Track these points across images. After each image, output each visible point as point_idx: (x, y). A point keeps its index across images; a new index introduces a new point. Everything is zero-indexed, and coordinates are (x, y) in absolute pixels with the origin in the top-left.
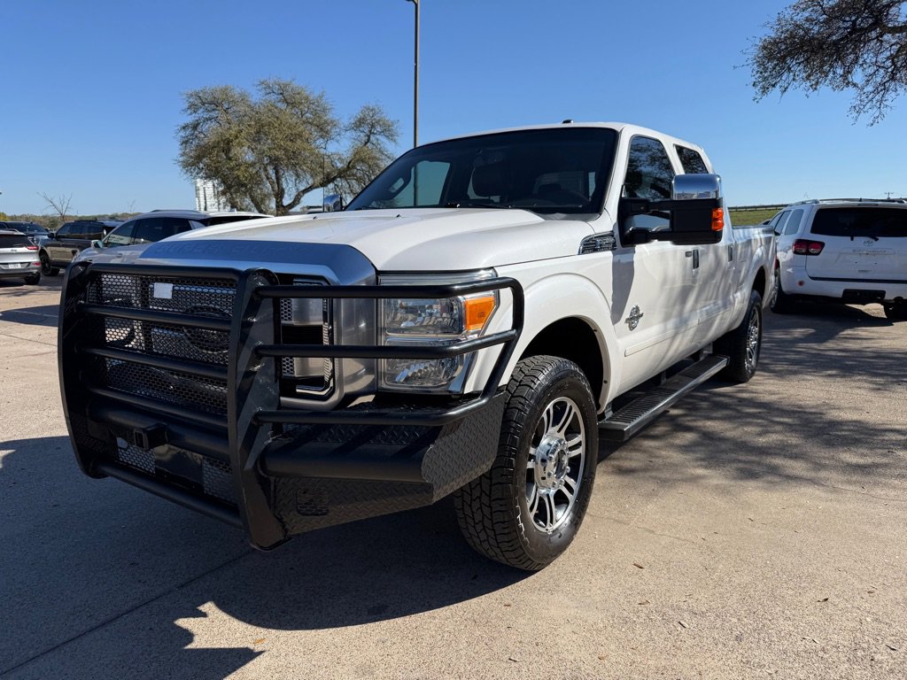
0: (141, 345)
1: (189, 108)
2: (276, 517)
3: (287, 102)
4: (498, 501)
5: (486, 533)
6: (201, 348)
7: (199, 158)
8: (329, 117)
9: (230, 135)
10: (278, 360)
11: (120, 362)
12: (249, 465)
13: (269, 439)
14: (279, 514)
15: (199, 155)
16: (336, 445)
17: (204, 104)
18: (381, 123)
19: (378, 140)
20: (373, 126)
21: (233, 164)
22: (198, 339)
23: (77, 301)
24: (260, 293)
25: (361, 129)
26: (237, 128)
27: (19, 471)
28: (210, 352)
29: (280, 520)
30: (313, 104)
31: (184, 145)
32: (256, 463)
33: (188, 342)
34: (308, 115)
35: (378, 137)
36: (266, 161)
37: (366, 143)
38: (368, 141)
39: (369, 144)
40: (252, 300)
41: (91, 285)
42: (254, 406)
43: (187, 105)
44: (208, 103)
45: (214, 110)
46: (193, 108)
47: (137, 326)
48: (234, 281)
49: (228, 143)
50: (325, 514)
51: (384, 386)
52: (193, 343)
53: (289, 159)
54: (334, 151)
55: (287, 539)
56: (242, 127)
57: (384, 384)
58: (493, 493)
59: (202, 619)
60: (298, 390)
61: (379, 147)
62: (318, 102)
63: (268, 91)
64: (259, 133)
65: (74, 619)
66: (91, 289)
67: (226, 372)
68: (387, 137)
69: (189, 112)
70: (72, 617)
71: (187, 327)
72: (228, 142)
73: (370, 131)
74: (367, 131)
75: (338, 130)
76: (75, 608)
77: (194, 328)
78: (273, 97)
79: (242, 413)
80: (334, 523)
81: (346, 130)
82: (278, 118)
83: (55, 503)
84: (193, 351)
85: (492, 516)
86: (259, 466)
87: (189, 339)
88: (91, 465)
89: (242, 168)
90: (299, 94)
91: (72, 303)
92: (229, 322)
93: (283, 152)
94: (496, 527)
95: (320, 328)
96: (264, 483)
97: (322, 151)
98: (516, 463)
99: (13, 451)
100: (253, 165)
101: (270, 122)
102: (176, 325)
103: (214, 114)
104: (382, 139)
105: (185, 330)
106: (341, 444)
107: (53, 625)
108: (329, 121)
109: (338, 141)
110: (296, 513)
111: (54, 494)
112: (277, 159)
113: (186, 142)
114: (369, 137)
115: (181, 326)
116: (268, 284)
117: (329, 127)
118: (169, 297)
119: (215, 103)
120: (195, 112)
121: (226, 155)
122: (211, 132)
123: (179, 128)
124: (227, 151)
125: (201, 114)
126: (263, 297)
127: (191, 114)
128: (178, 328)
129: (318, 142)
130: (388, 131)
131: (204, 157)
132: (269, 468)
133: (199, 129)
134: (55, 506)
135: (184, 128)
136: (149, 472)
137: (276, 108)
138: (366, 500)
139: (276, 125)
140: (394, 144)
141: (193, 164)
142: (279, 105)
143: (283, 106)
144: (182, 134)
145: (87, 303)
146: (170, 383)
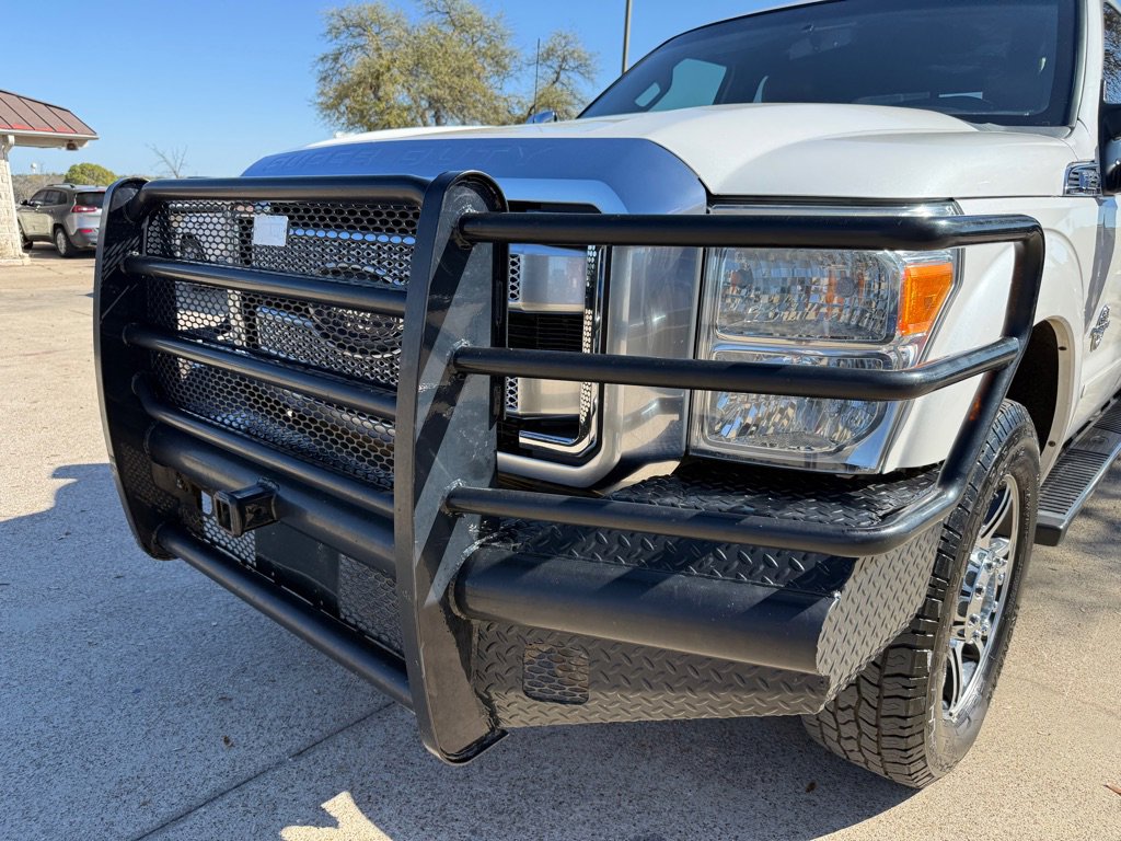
0: (239, 338)
1: (330, 32)
2: (481, 697)
3: (454, 25)
4: (900, 679)
5: (859, 727)
6: (342, 346)
7: (341, 97)
8: (507, 46)
9: (381, 66)
10: (498, 382)
11: (198, 365)
12: (433, 596)
13: (472, 543)
14: (486, 692)
15: (340, 95)
16: (615, 572)
17: (348, 27)
18: (576, 55)
19: (569, 78)
20: (564, 59)
21: (383, 105)
22: (334, 330)
23: (125, 251)
24: (468, 228)
25: (549, 63)
26: (389, 57)
27: (77, 514)
28: (358, 356)
29: (488, 702)
30: (488, 27)
31: (322, 82)
32: (446, 593)
33: (316, 333)
34: (481, 44)
35: (571, 74)
36: (424, 104)
37: (554, 82)
38: (557, 79)
39: (557, 84)
40: (451, 243)
41: (150, 224)
42: (448, 477)
43: (326, 29)
44: (353, 26)
45: (360, 35)
46: (335, 32)
47: (234, 302)
48: (411, 204)
49: (378, 78)
50: (580, 703)
51: (703, 445)
52: (325, 336)
53: (454, 101)
54: (512, 92)
55: (496, 735)
56: (395, 55)
57: (701, 441)
58: (889, 661)
59: (331, 829)
60: (522, 440)
61: (570, 88)
62: (494, 26)
63: (430, 9)
64: (418, 66)
65: (117, 809)
66: (151, 229)
67: (393, 400)
68: (582, 74)
69: (329, 37)
70: (114, 803)
71: (316, 303)
72: (378, 76)
73: (560, 67)
74: (556, 66)
75: (518, 64)
76: (121, 782)
77: (330, 304)
78: (437, 17)
79: (424, 492)
80: (595, 719)
81: (529, 65)
82: (442, 45)
83: (119, 573)
84: (325, 352)
85: (880, 703)
86: (452, 598)
87: (318, 327)
88: (154, 537)
89: (395, 112)
90: (470, 13)
91: (117, 254)
92: (401, 295)
93: (448, 91)
94: (883, 722)
95: (579, 317)
96: (460, 629)
97: (496, 92)
98: (943, 607)
99: (74, 480)
100: (409, 109)
101: (431, 51)
102: (293, 299)
103: (361, 41)
104: (576, 77)
105: (312, 311)
106: (624, 570)
107: (79, 819)
108: (507, 52)
109: (517, 79)
110: (523, 695)
111: (119, 555)
112: (438, 100)
113: (324, 79)
114: (558, 73)
115: (305, 301)
116: (484, 210)
117: (507, 60)
118: (281, 242)
119: (361, 27)
120: (336, 37)
121: (373, 93)
122: (355, 64)
123: (316, 59)
124: (376, 88)
125: (345, 40)
126: (474, 241)
127: (331, 41)
128: (296, 306)
129: (491, 81)
130: (583, 68)
131: (347, 96)
132: (471, 606)
133: (341, 61)
134: (118, 577)
135: (322, 59)
136: (245, 562)
137: (440, 31)
138: (672, 690)
139: (440, 55)
140: (590, 84)
141: (334, 107)
142: (444, 28)
143: (448, 30)
144: (320, 67)
145: (144, 255)
146: (286, 406)
